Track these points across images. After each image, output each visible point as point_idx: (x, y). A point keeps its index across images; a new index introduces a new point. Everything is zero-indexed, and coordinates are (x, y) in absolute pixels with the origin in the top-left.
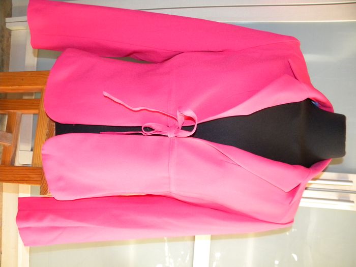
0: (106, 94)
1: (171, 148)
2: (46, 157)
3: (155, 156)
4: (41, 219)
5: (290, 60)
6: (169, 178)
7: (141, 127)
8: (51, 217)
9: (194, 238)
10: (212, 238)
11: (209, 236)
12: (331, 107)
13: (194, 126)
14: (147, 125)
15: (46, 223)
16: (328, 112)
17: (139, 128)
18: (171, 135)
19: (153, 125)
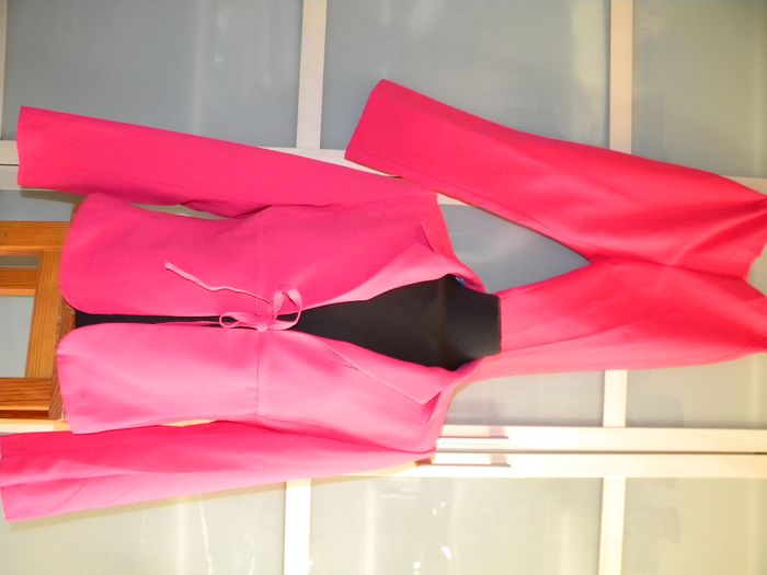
0: (169, 266)
1: (261, 345)
2: (64, 359)
3: (238, 359)
4: (45, 467)
5: (423, 223)
6: (257, 390)
7: (218, 317)
8: (61, 463)
9: (284, 486)
10: (314, 483)
11: (309, 481)
12: (479, 286)
13: (296, 314)
14: (226, 314)
15: (53, 474)
16: (475, 291)
17: (216, 318)
18: (262, 328)
19: (235, 315)
